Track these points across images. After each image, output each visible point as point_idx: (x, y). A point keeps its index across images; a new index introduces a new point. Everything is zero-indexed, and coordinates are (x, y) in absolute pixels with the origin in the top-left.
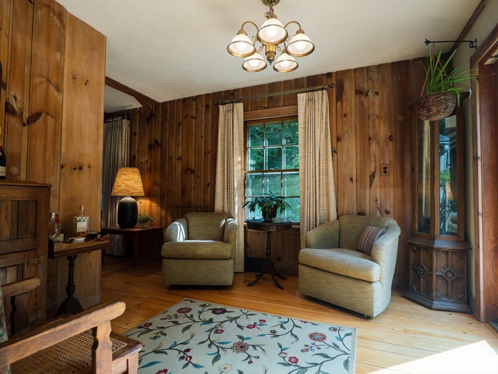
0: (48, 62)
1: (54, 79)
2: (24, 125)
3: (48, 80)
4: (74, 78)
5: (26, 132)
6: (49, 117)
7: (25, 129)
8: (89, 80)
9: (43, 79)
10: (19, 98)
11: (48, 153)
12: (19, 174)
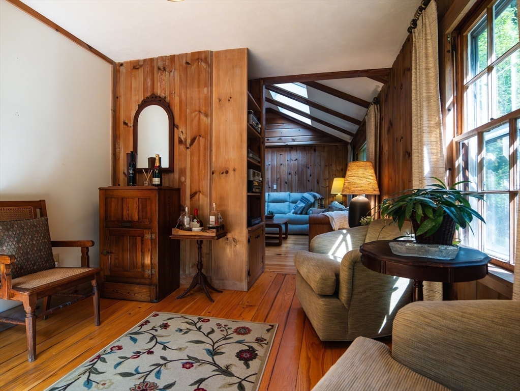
0: (199, 99)
1: (204, 109)
2: (188, 148)
3: (200, 112)
4: (220, 100)
5: (189, 152)
6: (201, 138)
7: (188, 151)
8: (232, 96)
9: (197, 113)
10: (184, 132)
11: (201, 164)
12: (185, 181)
